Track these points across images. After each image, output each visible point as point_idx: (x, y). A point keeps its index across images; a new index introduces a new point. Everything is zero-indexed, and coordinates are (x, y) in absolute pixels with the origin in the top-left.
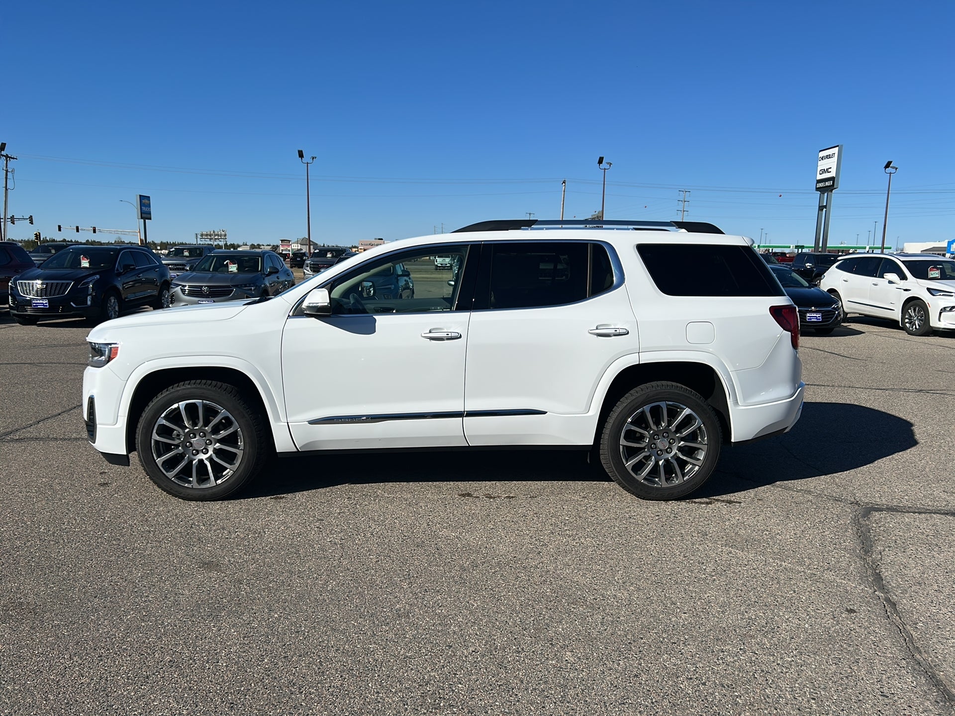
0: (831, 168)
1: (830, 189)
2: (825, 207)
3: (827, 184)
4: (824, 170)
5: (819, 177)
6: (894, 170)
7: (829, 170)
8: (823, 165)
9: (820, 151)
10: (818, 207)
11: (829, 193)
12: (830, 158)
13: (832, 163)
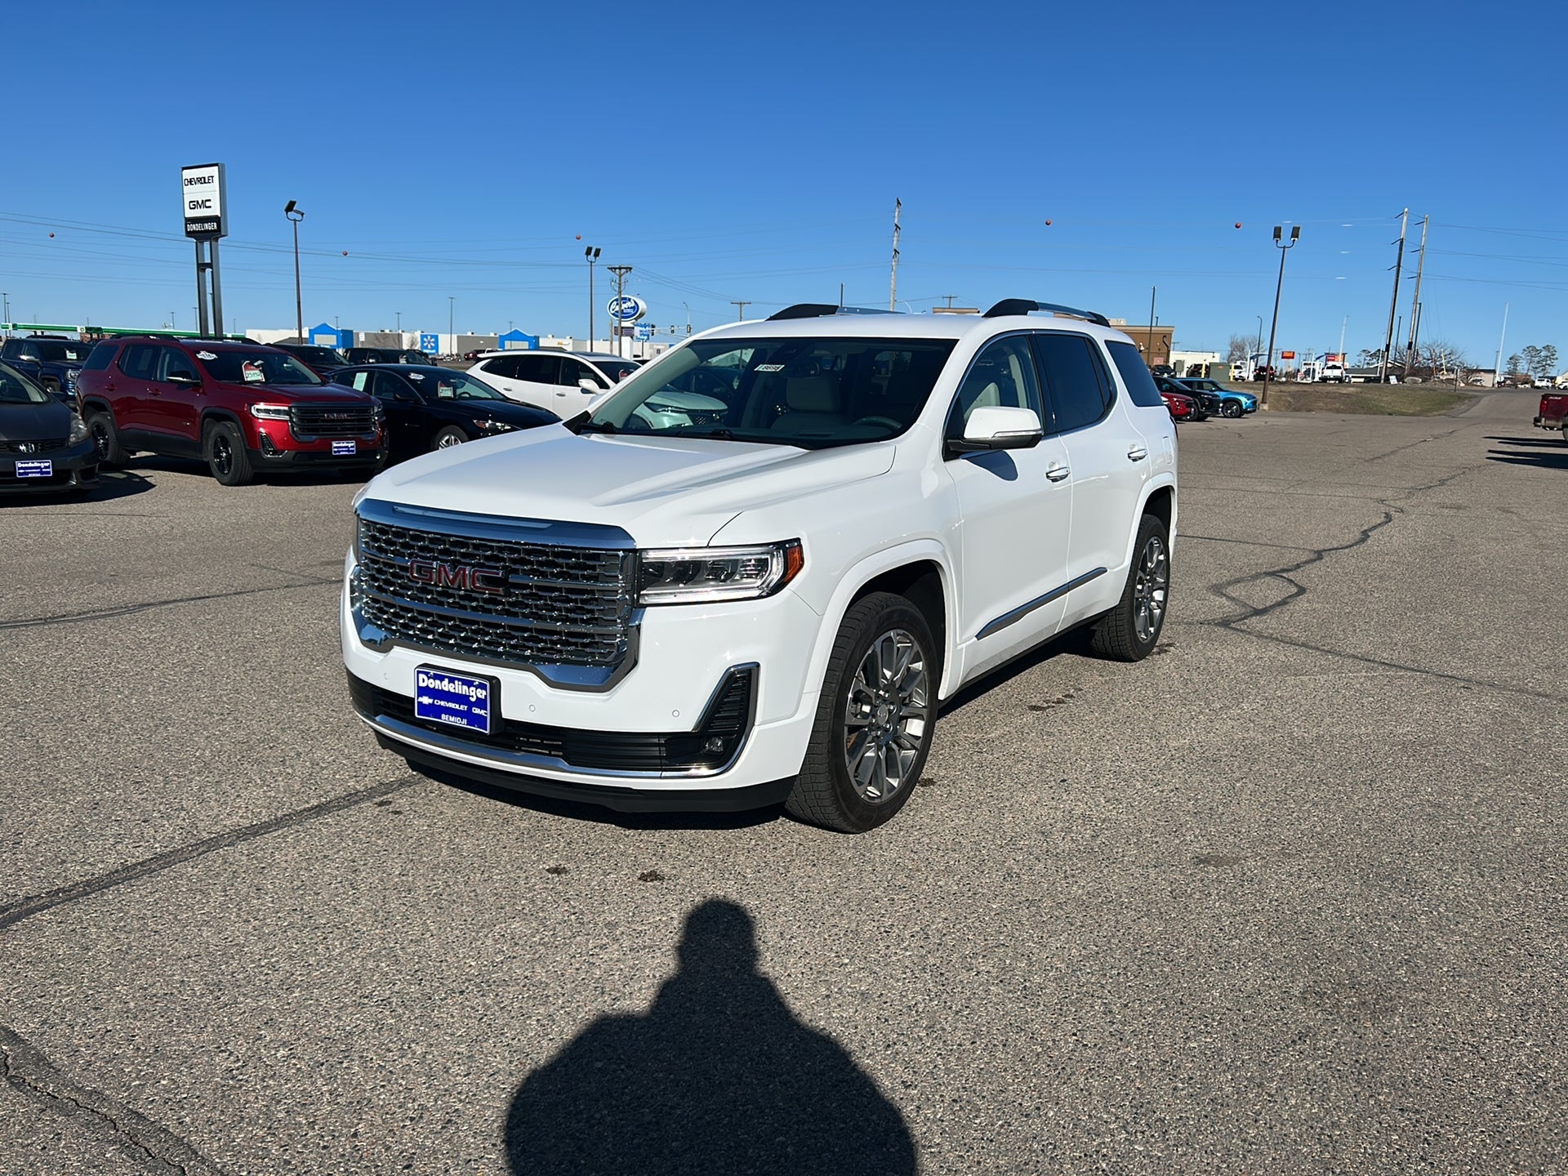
0: (210, 200)
1: (214, 236)
2: (210, 265)
3: (207, 226)
4: (198, 202)
5: (189, 213)
6: (299, 217)
7: (208, 204)
8: (192, 193)
9: (184, 169)
10: (195, 266)
11: (213, 243)
12: (205, 182)
13: (212, 192)
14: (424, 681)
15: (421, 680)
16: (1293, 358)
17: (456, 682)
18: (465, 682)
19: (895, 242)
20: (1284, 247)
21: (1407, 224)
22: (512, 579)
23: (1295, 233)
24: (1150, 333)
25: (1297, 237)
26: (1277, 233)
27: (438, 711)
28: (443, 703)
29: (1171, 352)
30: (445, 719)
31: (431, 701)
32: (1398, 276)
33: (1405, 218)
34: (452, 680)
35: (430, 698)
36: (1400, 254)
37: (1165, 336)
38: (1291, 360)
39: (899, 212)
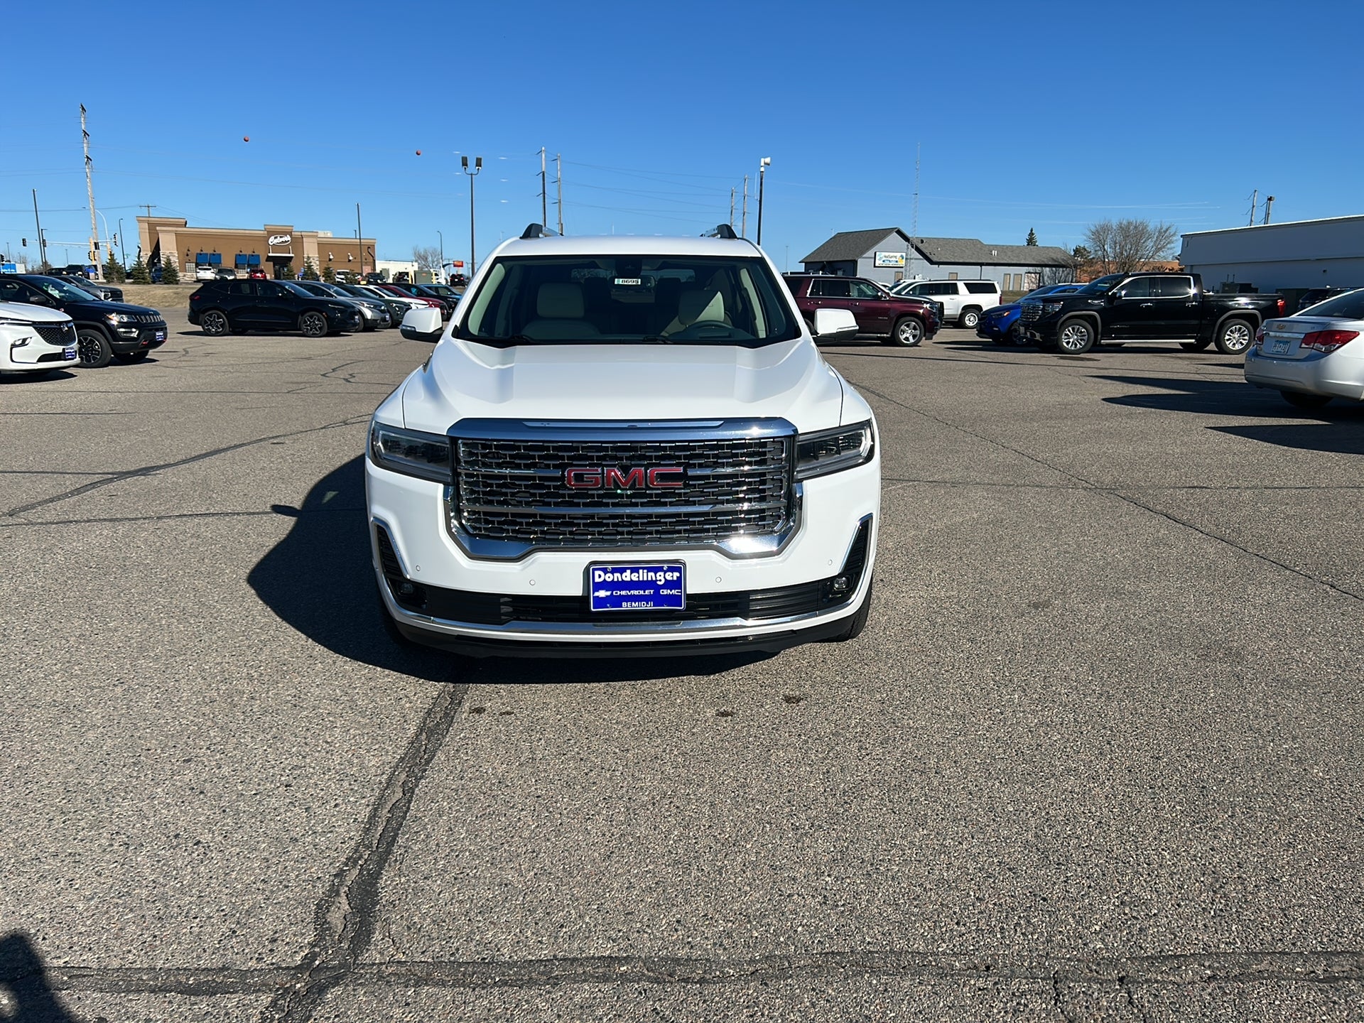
14: (600, 576)
15: (596, 576)
16: (462, 266)
17: (641, 571)
18: (649, 570)
19: (85, 149)
20: (471, 174)
21: (546, 160)
22: (691, 473)
23: (479, 163)
24: (360, 245)
25: (480, 166)
26: (465, 162)
27: (617, 601)
28: (623, 593)
29: (377, 262)
30: (626, 606)
31: (609, 593)
32: (544, 201)
33: (543, 156)
34: (634, 570)
35: (607, 591)
36: (544, 184)
37: (369, 248)
38: (460, 268)
39: (85, 118)
